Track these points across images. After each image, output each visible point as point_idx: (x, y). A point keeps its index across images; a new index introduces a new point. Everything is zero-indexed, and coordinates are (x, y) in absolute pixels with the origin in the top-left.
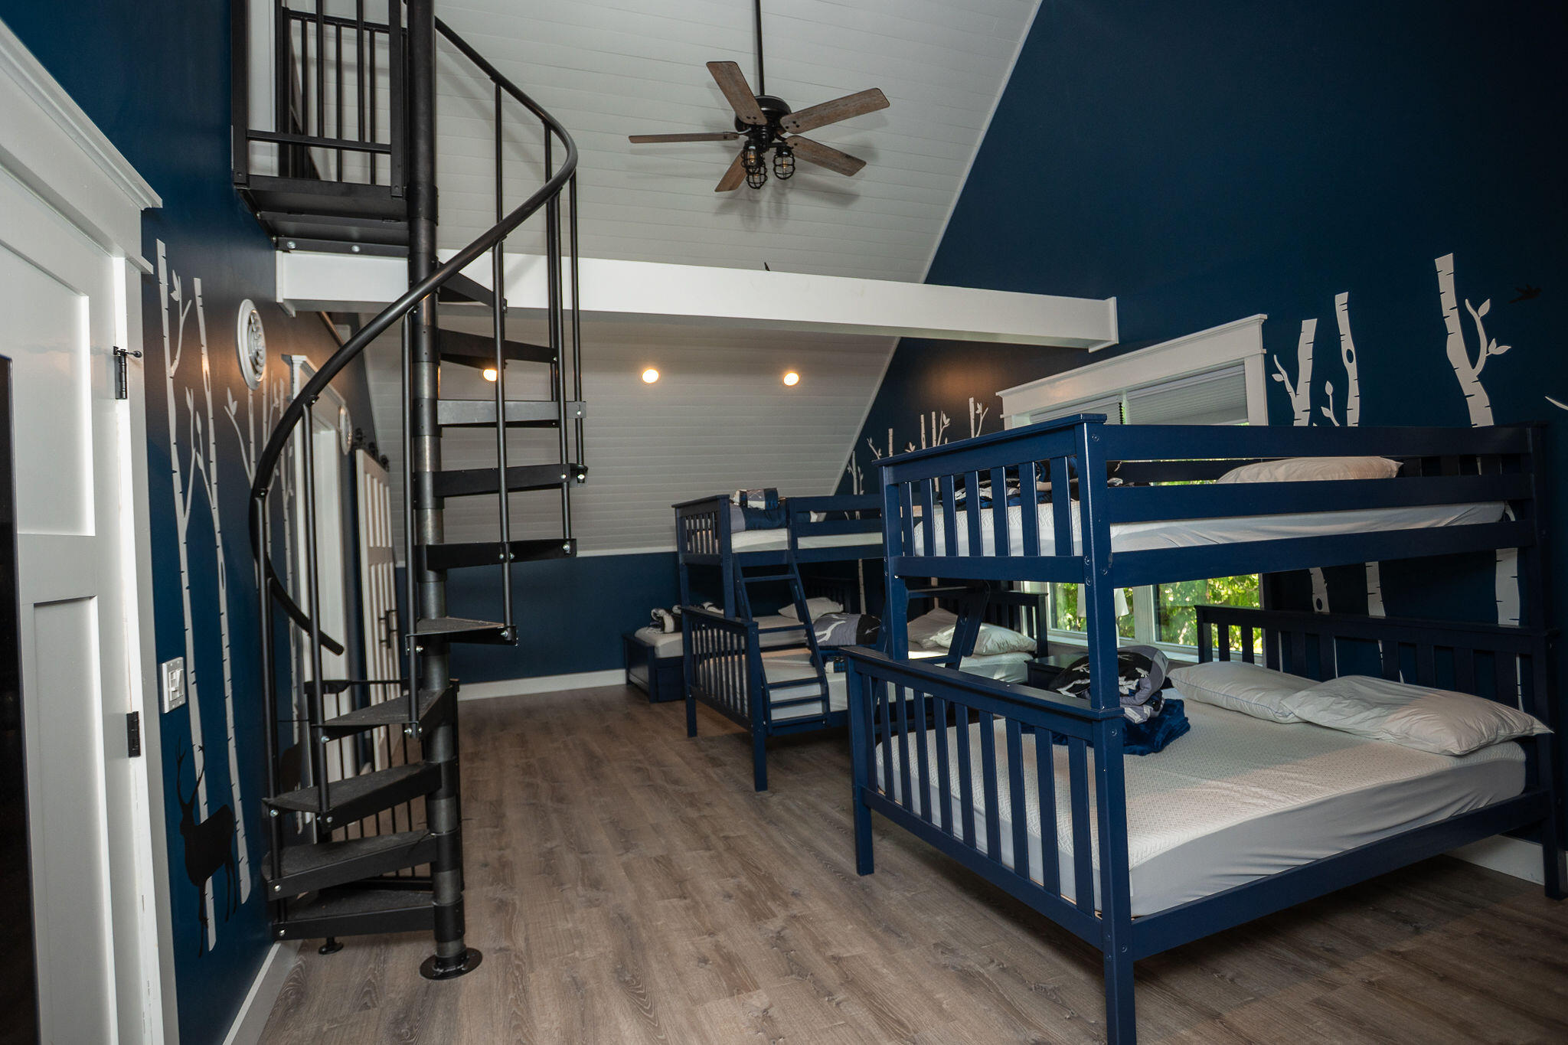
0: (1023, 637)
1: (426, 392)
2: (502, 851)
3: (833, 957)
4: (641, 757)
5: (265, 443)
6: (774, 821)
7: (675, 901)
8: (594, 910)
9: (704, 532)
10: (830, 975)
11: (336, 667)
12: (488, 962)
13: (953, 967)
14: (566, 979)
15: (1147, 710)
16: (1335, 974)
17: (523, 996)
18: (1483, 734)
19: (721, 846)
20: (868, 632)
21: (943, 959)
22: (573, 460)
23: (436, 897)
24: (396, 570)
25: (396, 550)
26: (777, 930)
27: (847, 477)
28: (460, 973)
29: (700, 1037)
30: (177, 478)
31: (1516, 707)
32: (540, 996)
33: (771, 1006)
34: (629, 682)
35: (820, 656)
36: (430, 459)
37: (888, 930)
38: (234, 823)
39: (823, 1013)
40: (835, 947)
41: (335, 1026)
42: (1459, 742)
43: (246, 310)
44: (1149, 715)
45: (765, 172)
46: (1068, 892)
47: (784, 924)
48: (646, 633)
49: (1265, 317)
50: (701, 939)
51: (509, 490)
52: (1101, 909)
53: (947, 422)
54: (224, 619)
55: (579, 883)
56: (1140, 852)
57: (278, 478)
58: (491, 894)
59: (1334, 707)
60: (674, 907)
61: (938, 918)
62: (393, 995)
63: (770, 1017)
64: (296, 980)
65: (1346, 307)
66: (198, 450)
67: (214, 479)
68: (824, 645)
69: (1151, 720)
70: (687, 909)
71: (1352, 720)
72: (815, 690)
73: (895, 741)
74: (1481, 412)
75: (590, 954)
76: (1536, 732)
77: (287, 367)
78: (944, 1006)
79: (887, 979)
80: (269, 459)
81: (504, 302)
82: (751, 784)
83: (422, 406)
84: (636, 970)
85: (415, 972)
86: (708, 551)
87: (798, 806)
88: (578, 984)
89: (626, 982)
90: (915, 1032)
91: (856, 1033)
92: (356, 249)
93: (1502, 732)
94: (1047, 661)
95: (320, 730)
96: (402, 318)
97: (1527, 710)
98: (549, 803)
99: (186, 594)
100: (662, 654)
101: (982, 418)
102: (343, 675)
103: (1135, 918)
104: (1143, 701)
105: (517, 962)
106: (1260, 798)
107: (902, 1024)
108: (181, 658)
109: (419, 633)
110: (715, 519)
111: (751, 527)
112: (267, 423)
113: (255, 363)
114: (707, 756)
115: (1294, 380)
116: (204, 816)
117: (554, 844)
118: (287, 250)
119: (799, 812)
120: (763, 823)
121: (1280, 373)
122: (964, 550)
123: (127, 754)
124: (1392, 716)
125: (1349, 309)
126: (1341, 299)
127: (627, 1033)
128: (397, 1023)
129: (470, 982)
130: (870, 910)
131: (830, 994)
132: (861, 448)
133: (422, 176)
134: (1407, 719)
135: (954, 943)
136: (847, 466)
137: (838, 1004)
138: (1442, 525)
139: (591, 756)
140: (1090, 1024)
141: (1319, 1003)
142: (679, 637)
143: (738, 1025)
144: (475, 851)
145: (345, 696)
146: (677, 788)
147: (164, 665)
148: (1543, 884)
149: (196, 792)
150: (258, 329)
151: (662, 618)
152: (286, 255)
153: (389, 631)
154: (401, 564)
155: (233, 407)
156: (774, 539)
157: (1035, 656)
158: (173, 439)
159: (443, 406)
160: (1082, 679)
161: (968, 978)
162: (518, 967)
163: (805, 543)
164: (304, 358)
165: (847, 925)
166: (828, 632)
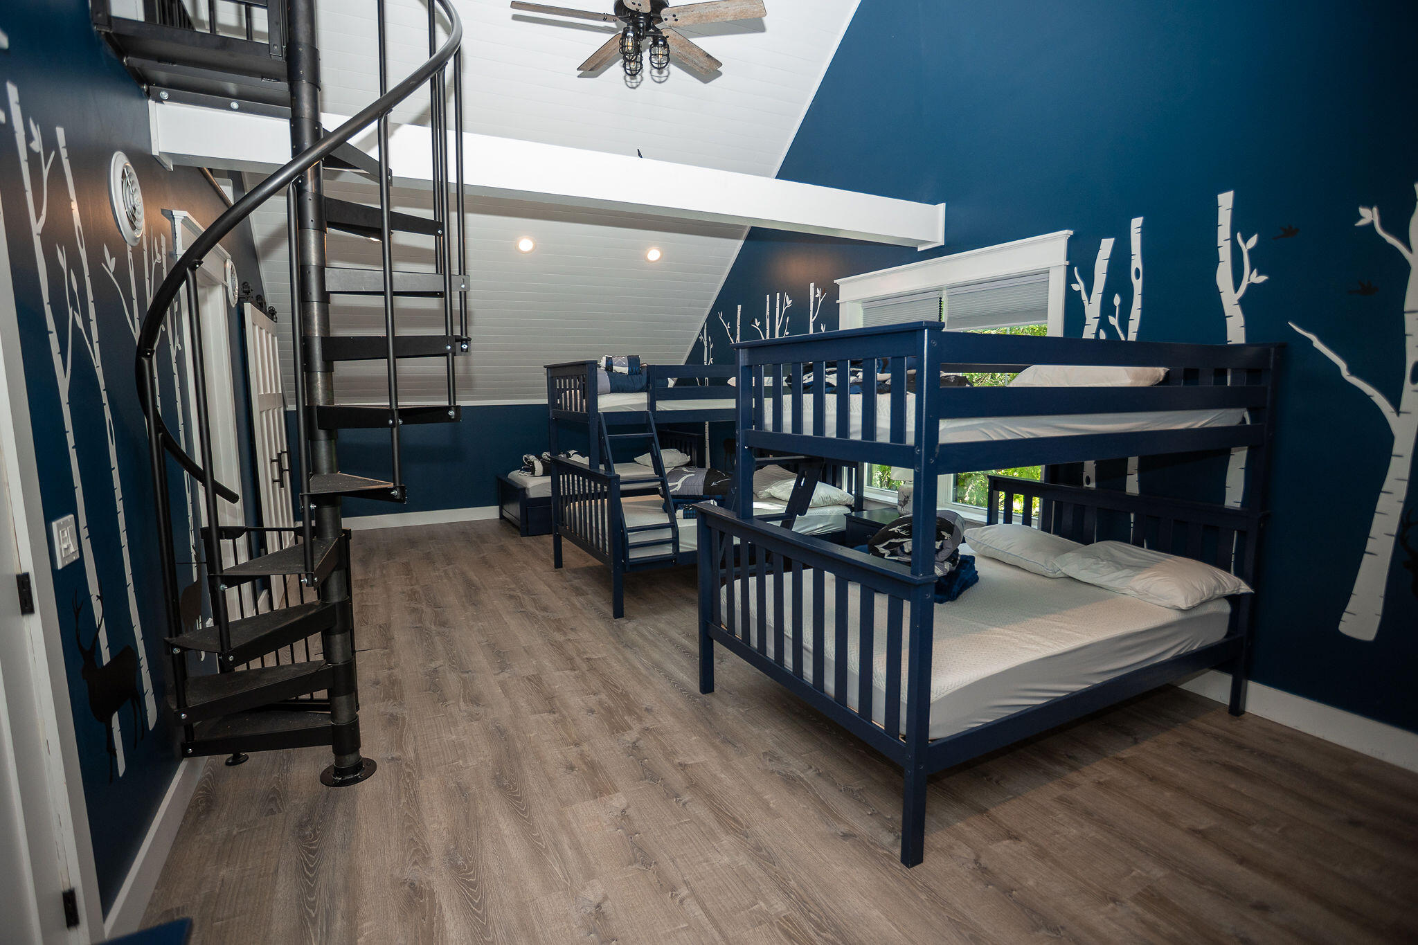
0: (842, 493)
1: (313, 259)
2: (391, 671)
3: (680, 765)
4: (513, 586)
5: (150, 300)
6: (630, 645)
7: (545, 715)
8: (475, 723)
9: (573, 391)
10: (677, 780)
11: (232, 515)
12: (382, 770)
13: (779, 773)
14: (452, 785)
15: (947, 566)
16: (1073, 776)
17: (414, 800)
18: (1204, 594)
19: (584, 667)
20: (713, 484)
21: (772, 766)
22: (457, 332)
23: (333, 717)
24: (286, 413)
25: (286, 395)
26: (633, 741)
27: (698, 345)
28: (357, 780)
29: (568, 833)
30: (53, 339)
31: (1229, 571)
32: (429, 800)
33: (628, 807)
34: (502, 517)
35: (672, 503)
36: (319, 325)
37: (726, 741)
38: (137, 660)
39: (672, 812)
40: (682, 755)
41: (245, 829)
42: (1186, 599)
43: (119, 162)
44: (948, 570)
45: (641, 60)
46: (879, 719)
47: (638, 736)
48: (518, 476)
49: (1071, 232)
50: (569, 749)
51: (396, 357)
52: (905, 734)
53: (789, 302)
54: (116, 474)
55: (462, 700)
56: (939, 690)
57: (165, 334)
58: (382, 710)
59: (1094, 567)
60: (544, 720)
61: (767, 731)
62: (296, 801)
63: (627, 816)
64: (204, 789)
65: (1139, 230)
66: (75, 309)
67: (95, 337)
68: (675, 494)
69: (950, 574)
70: (555, 722)
71: (1106, 578)
72: (668, 534)
73: (738, 584)
74: (1236, 332)
75: (472, 762)
76: (1242, 591)
77: (168, 223)
78: (771, 805)
79: (725, 783)
80: (153, 320)
81: (389, 172)
82: (609, 611)
83: (309, 272)
84: (513, 777)
85: (316, 781)
86: (576, 409)
87: (649, 632)
88: (462, 790)
89: (505, 788)
90: (748, 827)
91: (699, 829)
92: (235, 105)
93: (1218, 592)
94: (862, 515)
95: (219, 580)
96: (286, 187)
97: (1237, 574)
98: (433, 627)
99: (73, 454)
100: (532, 494)
101: (820, 302)
102: (240, 522)
103: (932, 740)
104: (945, 558)
105: (408, 770)
106: (1034, 644)
107: (736, 821)
108: (72, 516)
109: (312, 492)
110: (583, 381)
111: (616, 389)
112: (150, 279)
113: (132, 220)
114: (571, 585)
115: (1089, 292)
116: (106, 658)
117: (439, 663)
118: (159, 100)
119: (651, 638)
120: (620, 647)
121: (1077, 283)
122: (808, 429)
123: (20, 612)
124: (1137, 577)
125: (1142, 232)
126: (1137, 223)
127: (506, 832)
128: (301, 826)
129: (367, 787)
130: (710, 723)
131: (677, 796)
132: (712, 320)
133: (302, 36)
134: (1149, 579)
135: (780, 752)
136: (700, 335)
137: (684, 804)
138: (1196, 426)
139: (469, 584)
140: (886, 818)
141: (1061, 800)
142: (548, 479)
143: (601, 823)
144: (366, 670)
145: (242, 541)
146: (545, 614)
147: (54, 524)
148: (1228, 704)
149: (96, 639)
150: (133, 183)
151: (533, 463)
152: (159, 105)
153: (281, 471)
154: (292, 407)
155: (111, 264)
156: (635, 401)
157: (852, 510)
158: (46, 299)
159: (330, 273)
160: (896, 538)
161: (790, 781)
162: (409, 775)
163: (662, 406)
164: (186, 214)
165: (692, 737)
166: (679, 483)
